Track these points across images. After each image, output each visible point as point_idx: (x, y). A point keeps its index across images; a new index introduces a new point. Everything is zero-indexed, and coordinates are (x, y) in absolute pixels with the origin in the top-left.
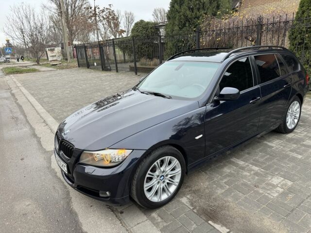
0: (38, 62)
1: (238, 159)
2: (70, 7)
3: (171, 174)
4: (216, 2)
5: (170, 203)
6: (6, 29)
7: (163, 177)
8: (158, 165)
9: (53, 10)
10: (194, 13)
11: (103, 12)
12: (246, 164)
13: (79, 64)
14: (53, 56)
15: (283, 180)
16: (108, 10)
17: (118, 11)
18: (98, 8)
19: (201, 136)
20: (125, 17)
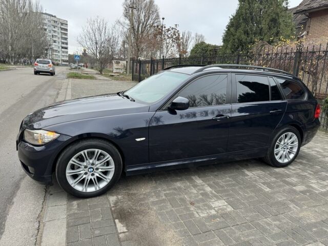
0: (101, 71)
1: (199, 178)
2: (141, 25)
3: (102, 169)
4: (276, 28)
5: (98, 198)
6: (79, 38)
7: (92, 170)
8: (85, 155)
9: (126, 26)
10: (249, 38)
11: (168, 31)
12: (204, 184)
13: (133, 78)
14: (117, 69)
15: (226, 205)
16: (174, 30)
17: (188, 33)
18: (165, 27)
19: (144, 139)
20: (195, 39)
